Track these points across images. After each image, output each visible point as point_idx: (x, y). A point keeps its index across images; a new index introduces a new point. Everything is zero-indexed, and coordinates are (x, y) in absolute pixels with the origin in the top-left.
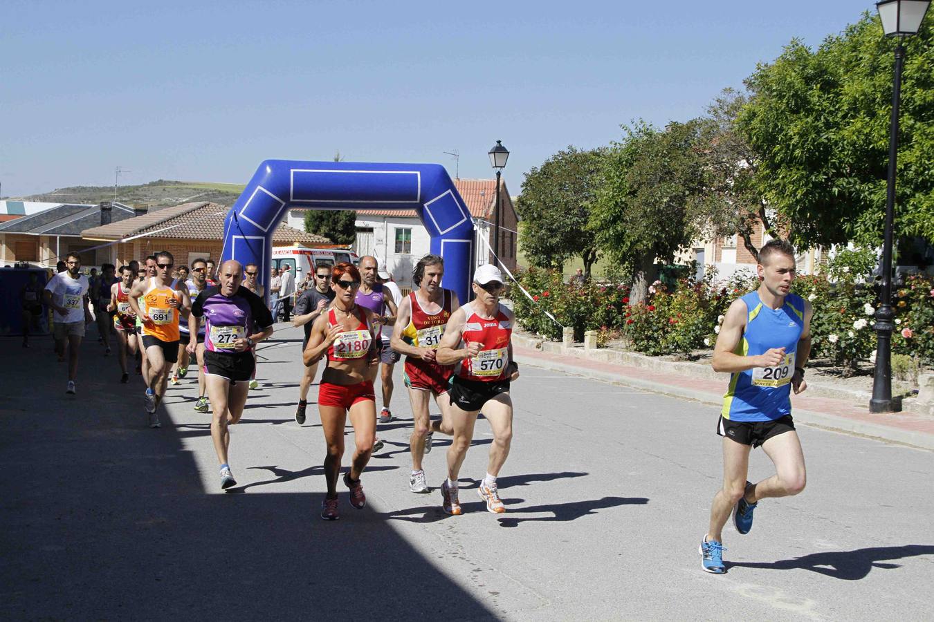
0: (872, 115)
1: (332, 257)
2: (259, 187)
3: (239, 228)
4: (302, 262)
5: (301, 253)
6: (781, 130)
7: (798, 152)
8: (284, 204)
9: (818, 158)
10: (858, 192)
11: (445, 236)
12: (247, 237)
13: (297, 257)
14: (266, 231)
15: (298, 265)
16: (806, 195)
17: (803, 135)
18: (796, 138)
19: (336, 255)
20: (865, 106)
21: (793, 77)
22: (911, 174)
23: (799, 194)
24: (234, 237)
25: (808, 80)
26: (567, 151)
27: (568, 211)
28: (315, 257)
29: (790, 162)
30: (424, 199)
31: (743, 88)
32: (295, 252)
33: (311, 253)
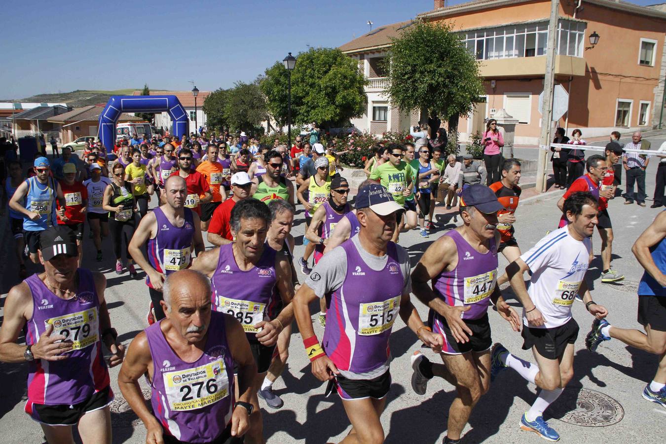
0: (298, 85)
1: (143, 126)
2: (111, 106)
3: (104, 121)
4: (131, 129)
5: (131, 125)
6: (272, 90)
7: (277, 97)
8: (119, 111)
9: (283, 99)
10: (296, 109)
11: (177, 121)
12: (108, 124)
13: (129, 127)
14: (114, 121)
15: (130, 130)
16: (280, 110)
17: (278, 92)
18: (276, 93)
19: (144, 125)
20: (296, 83)
21: (276, 73)
22: (309, 104)
23: (278, 110)
24: (103, 124)
25: (281, 74)
26: (219, 90)
27: (219, 111)
28: (136, 126)
29: (275, 100)
30: (170, 107)
31: (265, 74)
32: (128, 125)
33: (134, 125)
